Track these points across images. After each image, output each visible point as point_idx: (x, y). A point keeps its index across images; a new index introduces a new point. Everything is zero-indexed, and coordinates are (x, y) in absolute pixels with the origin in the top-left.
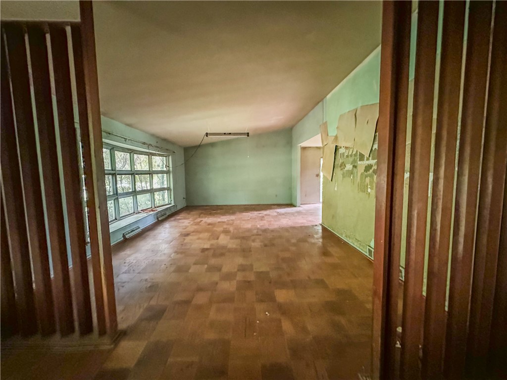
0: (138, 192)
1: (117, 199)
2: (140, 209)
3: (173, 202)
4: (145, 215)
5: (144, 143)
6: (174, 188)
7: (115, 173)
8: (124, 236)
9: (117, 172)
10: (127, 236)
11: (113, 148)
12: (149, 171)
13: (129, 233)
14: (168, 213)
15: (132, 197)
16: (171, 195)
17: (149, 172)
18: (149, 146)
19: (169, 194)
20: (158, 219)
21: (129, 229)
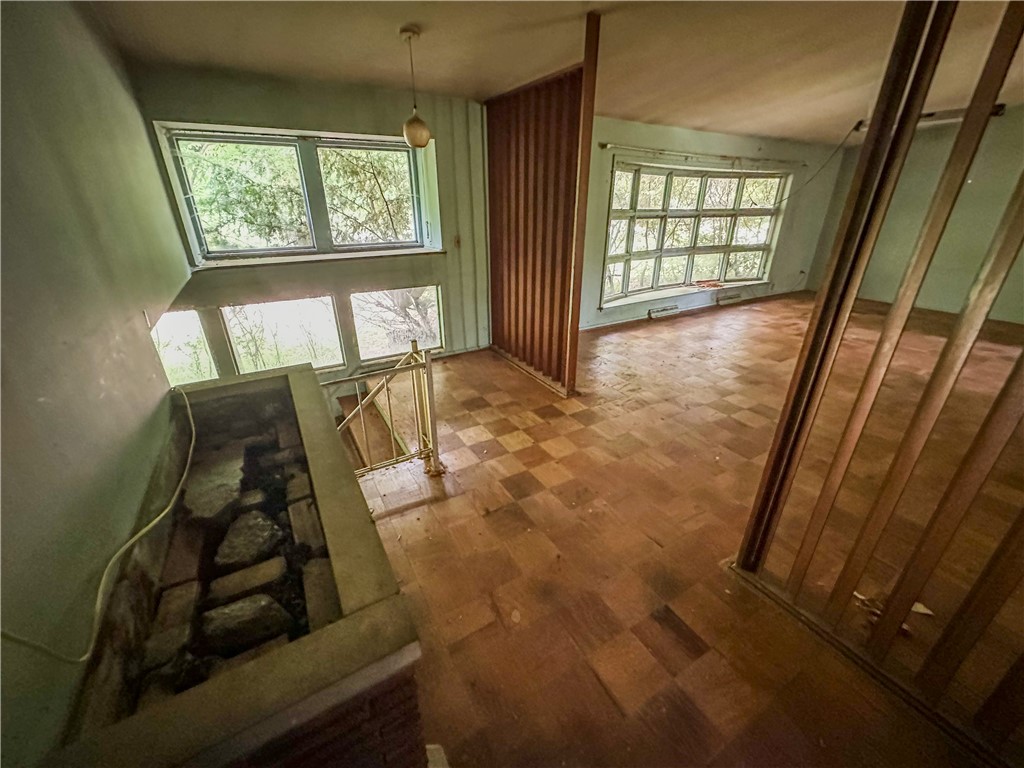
0: (700, 249)
1: (660, 257)
2: (695, 279)
3: (766, 276)
4: (695, 290)
5: (724, 157)
6: (777, 247)
7: (665, 216)
8: (649, 314)
9: (669, 213)
10: (653, 316)
11: (671, 173)
12: (733, 209)
13: (658, 311)
14: (745, 297)
15: (687, 257)
16: (766, 261)
17: (733, 212)
18: (734, 160)
19: (764, 258)
20: (717, 301)
21: (660, 306)
